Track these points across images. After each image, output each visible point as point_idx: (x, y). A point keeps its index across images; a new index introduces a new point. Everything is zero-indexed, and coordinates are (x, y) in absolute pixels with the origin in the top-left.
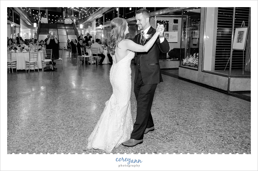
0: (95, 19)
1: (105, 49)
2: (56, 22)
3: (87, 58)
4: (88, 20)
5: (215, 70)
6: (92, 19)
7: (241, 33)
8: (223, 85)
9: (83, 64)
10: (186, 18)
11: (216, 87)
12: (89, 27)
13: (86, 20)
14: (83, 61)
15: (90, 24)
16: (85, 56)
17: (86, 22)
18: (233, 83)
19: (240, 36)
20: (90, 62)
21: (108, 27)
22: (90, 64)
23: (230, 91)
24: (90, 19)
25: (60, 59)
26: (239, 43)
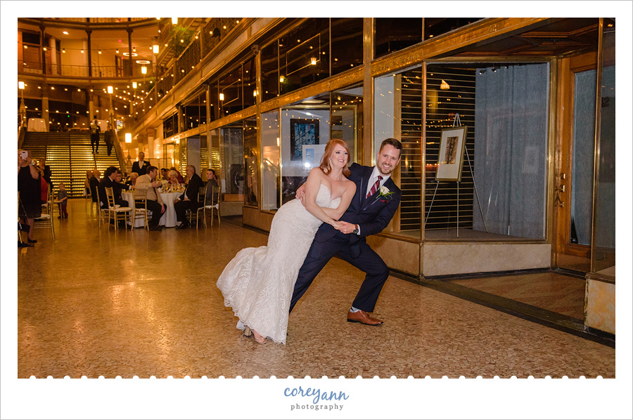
0: (160, 119)
1: (170, 192)
2: (69, 130)
3: (123, 213)
4: (146, 123)
5: (401, 229)
6: (154, 119)
7: (452, 142)
8: (410, 262)
9: (112, 229)
10: (352, 111)
11: (399, 268)
12: (150, 139)
13: (143, 122)
14: (112, 221)
15: (152, 131)
16: (118, 208)
17: (142, 126)
18: (431, 257)
19: (450, 148)
20: (130, 224)
21: (188, 138)
22: (129, 227)
23: (426, 275)
24: (150, 120)
25: (43, 216)
26: (449, 165)
